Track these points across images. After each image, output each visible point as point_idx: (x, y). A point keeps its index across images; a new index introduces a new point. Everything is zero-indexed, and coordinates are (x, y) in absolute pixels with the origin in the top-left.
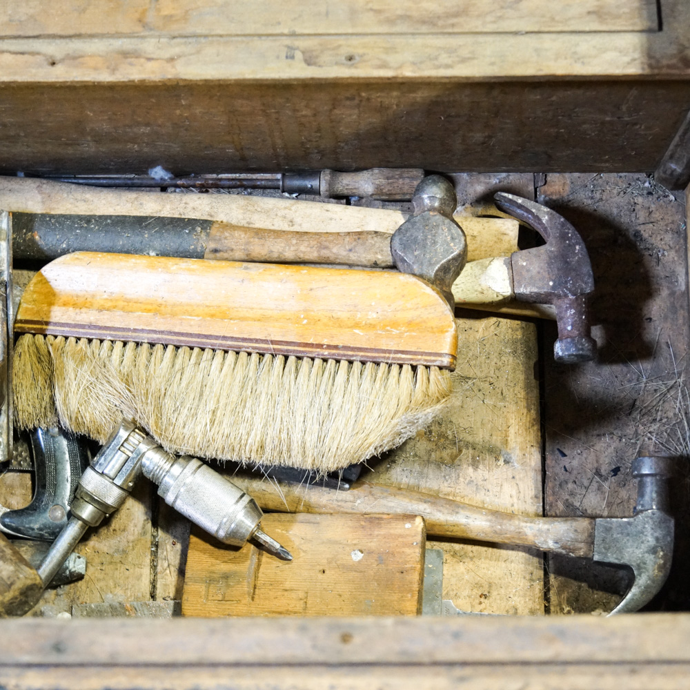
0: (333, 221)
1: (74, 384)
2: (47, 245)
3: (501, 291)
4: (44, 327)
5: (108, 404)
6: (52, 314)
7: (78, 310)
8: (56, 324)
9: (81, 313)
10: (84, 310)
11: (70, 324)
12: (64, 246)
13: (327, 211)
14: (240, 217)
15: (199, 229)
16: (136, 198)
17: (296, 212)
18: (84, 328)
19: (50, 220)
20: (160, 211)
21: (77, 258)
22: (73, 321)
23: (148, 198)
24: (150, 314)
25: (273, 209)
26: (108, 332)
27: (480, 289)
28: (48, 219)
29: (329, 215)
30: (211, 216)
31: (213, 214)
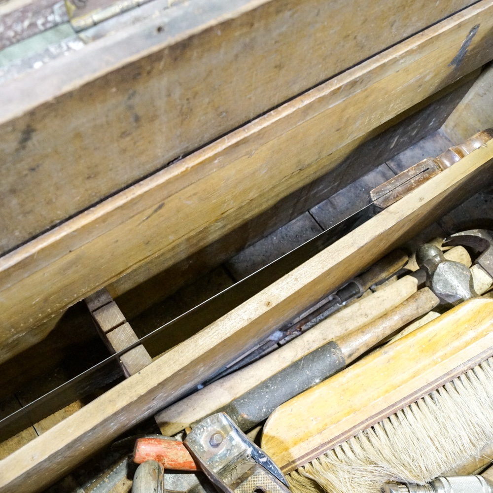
0: (385, 301)
1: (343, 486)
2: (254, 416)
3: (488, 282)
4: (294, 465)
5: (367, 483)
6: (292, 454)
7: (307, 442)
8: (299, 459)
9: (310, 442)
10: (310, 439)
11: (309, 452)
12: (265, 410)
13: (378, 298)
14: (340, 329)
15: (333, 349)
16: (279, 356)
17: (364, 308)
18: (319, 449)
19: (244, 401)
20: (297, 355)
21: (282, 412)
22: (309, 449)
23: (285, 352)
24: (352, 415)
25: (353, 315)
26: (335, 442)
27: (479, 288)
28: (242, 401)
29: (381, 299)
30: (325, 339)
31: (325, 337)
